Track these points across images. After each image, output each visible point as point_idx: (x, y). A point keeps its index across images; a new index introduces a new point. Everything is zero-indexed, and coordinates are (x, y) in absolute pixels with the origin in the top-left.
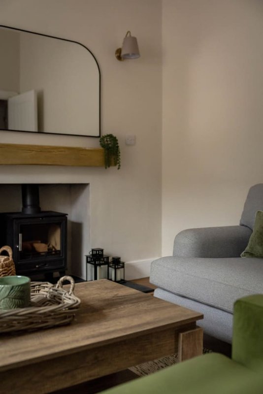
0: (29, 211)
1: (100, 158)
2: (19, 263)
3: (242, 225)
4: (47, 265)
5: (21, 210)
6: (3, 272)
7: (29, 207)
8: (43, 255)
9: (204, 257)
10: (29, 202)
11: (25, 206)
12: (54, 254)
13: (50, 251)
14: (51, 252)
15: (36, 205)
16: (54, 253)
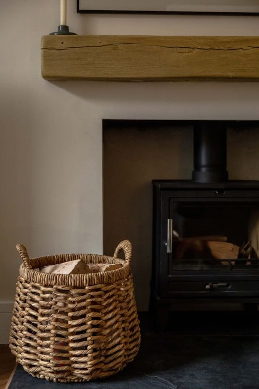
0: (204, 177)
2: (170, 276)
4: (230, 287)
6: (91, 293)
7: (204, 170)
8: (226, 266)
11: (197, 166)
12: (249, 266)
13: (243, 259)
14: (245, 262)
15: (219, 166)
16: (249, 263)
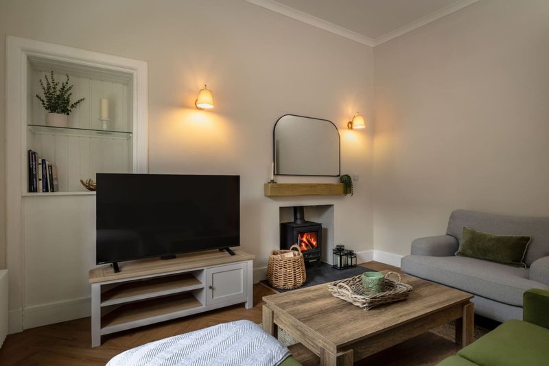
0: (299, 222)
1: (341, 189)
3: (447, 235)
5: (293, 221)
7: (298, 220)
9: (433, 256)
10: (298, 216)
11: (296, 218)
15: (302, 218)
